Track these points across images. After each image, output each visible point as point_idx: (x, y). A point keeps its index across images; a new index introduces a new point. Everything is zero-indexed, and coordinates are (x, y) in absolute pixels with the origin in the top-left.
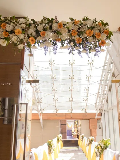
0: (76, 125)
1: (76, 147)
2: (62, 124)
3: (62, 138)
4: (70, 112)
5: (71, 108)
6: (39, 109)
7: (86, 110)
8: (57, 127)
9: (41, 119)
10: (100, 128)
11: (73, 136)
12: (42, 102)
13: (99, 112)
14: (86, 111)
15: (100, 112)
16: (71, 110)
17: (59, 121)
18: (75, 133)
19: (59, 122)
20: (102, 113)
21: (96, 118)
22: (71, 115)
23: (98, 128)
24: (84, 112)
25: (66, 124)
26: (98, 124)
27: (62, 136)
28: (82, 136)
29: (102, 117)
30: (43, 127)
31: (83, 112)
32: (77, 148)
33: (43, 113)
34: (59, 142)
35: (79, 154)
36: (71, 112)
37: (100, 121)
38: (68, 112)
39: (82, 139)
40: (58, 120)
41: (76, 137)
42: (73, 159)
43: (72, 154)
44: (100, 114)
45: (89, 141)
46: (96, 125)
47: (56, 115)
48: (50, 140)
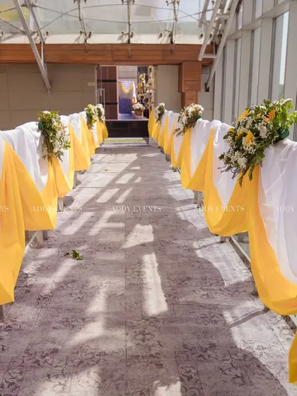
0: (142, 85)
1: (142, 138)
2: (104, 81)
3: (103, 113)
4: (125, 40)
5: (130, 25)
6: (31, 27)
7: (171, 35)
8: (89, 84)
9: (41, 62)
10: (207, 90)
11: (133, 112)
12: (37, 5)
13: (209, 43)
14: (171, 40)
15: (212, 43)
16: (129, 34)
17: (96, 67)
18: (138, 106)
19: (96, 71)
20: (217, 47)
21: (200, 59)
22: (128, 50)
23: (203, 89)
24: (165, 40)
25: (115, 81)
26: (204, 77)
27: (103, 110)
28: (160, 109)
29: (217, 58)
30: (50, 84)
31: (163, 43)
32: (144, 142)
33: (47, 42)
34: (95, 125)
35: (151, 155)
36: (129, 41)
37: (208, 68)
38: (120, 42)
39: (161, 115)
40: (92, 64)
41: (141, 115)
42: (133, 168)
43: (133, 157)
44: (213, 48)
45: (185, 118)
46: (199, 80)
47: (85, 48)
48: (46, 112)
